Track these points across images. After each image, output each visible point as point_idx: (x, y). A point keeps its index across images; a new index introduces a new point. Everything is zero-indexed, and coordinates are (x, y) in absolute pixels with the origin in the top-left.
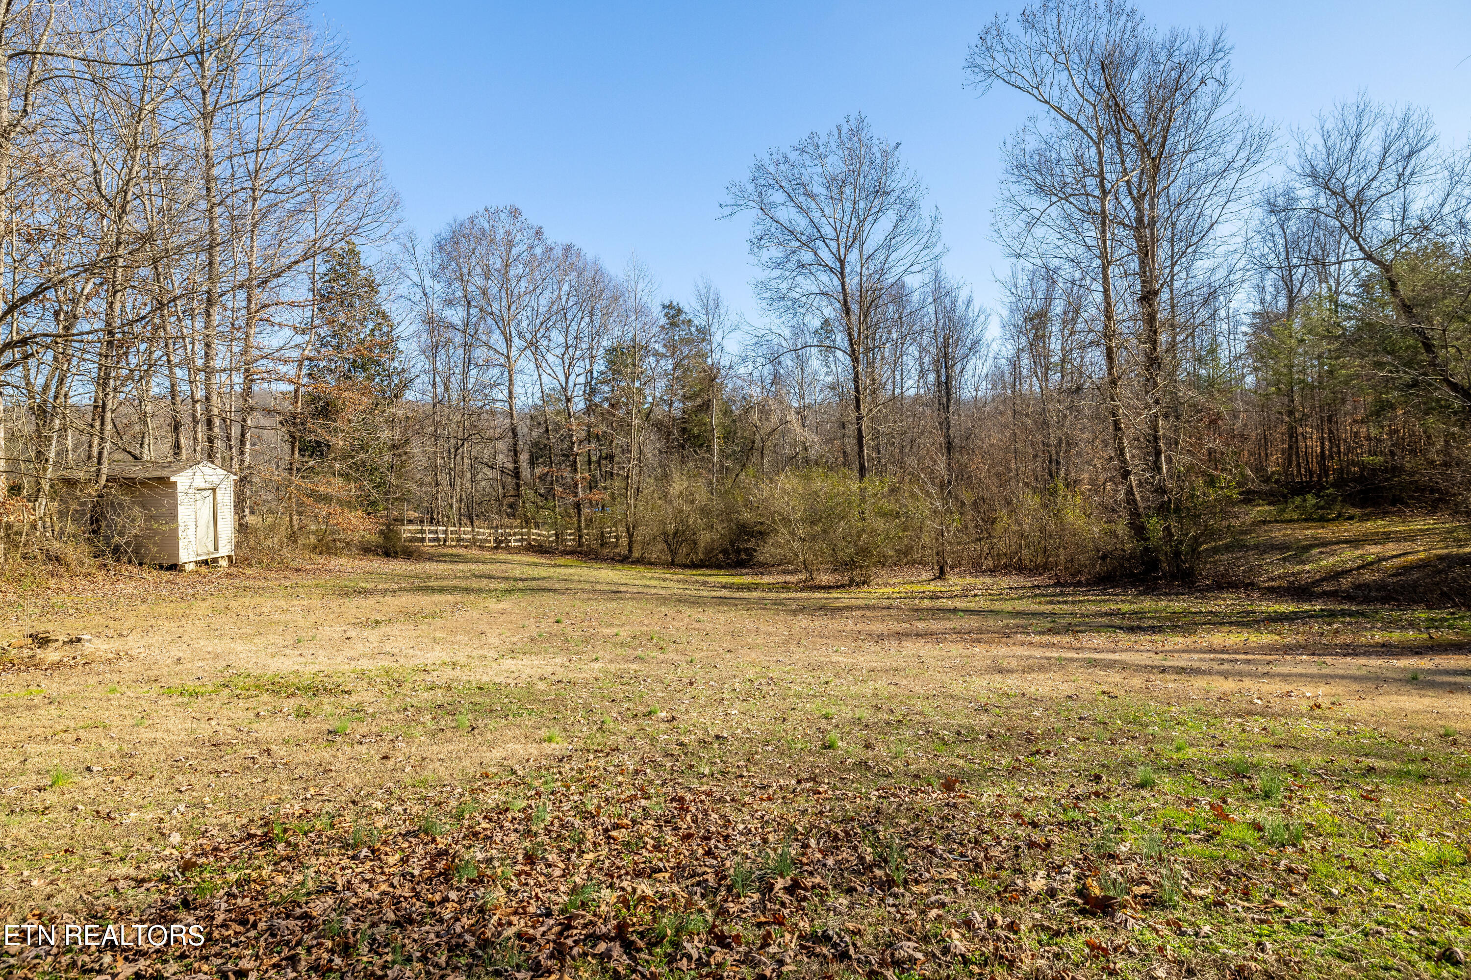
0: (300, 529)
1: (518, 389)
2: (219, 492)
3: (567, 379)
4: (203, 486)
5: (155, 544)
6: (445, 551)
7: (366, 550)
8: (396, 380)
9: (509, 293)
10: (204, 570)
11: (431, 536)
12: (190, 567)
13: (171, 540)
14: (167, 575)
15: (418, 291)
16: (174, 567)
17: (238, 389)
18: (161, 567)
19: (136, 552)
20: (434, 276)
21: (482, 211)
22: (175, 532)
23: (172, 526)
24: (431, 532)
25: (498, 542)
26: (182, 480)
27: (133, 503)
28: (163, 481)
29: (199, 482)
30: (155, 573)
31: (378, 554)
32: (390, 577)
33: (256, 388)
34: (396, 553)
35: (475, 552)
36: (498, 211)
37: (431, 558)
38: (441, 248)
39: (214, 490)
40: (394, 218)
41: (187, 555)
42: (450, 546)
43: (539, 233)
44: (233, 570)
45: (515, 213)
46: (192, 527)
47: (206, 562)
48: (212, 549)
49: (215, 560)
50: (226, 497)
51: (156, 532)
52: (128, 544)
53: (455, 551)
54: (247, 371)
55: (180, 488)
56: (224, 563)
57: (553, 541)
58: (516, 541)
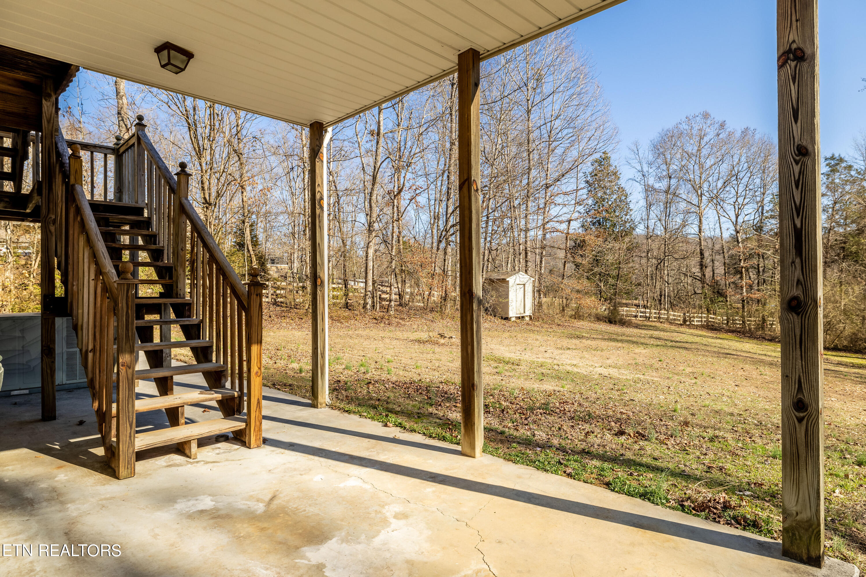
0: (566, 305)
1: (704, 226)
2: (526, 286)
3: (737, 218)
4: (519, 283)
5: (500, 308)
6: (648, 324)
7: (599, 318)
8: (628, 225)
9: (701, 166)
10: (518, 321)
11: (642, 314)
12: (513, 319)
13: (506, 306)
14: (504, 322)
15: (640, 174)
16: (507, 319)
17: (540, 237)
18: (502, 318)
19: (493, 311)
20: (650, 164)
21: (684, 119)
22: (508, 303)
23: (507, 300)
24: (641, 312)
25: (685, 321)
26: (511, 280)
27: (492, 290)
28: (504, 281)
29: (518, 282)
30: (500, 320)
31: (605, 321)
32: (601, 332)
33: (548, 236)
34: (615, 322)
35: (666, 326)
36: (695, 117)
37: (637, 326)
38: (655, 147)
39: (524, 285)
40: (617, 140)
41: (512, 313)
42: (652, 321)
43: (722, 125)
44: (530, 322)
45: (706, 116)
46: (515, 301)
47: (519, 318)
48: (523, 312)
49: (523, 317)
50: (529, 288)
51: (501, 303)
52: (490, 307)
53: (653, 324)
54: (544, 228)
55: (511, 284)
56: (527, 319)
57: (725, 324)
58: (697, 321)
